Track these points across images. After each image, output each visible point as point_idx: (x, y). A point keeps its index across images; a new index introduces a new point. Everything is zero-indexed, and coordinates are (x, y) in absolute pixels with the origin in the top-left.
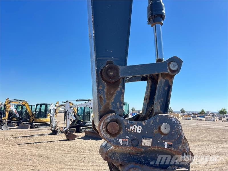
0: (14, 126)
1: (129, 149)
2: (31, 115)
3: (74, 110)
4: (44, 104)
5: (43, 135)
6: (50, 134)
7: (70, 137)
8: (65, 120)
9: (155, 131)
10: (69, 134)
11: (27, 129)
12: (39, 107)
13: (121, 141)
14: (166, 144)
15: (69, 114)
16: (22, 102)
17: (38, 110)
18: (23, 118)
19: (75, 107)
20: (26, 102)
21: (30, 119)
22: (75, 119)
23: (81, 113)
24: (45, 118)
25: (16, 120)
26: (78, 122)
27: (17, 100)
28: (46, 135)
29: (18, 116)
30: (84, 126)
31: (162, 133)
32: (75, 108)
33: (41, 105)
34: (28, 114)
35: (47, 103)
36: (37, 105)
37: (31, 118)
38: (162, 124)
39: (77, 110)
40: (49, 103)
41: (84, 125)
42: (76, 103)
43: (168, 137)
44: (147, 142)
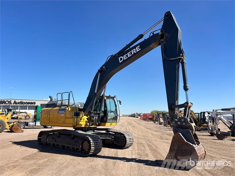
1: (175, 125)
2: (197, 121)
6: (210, 136)
14: (184, 124)
15: (216, 119)
20: (192, 111)
37: (198, 123)
40: (205, 111)
43: (184, 122)
44: (179, 123)
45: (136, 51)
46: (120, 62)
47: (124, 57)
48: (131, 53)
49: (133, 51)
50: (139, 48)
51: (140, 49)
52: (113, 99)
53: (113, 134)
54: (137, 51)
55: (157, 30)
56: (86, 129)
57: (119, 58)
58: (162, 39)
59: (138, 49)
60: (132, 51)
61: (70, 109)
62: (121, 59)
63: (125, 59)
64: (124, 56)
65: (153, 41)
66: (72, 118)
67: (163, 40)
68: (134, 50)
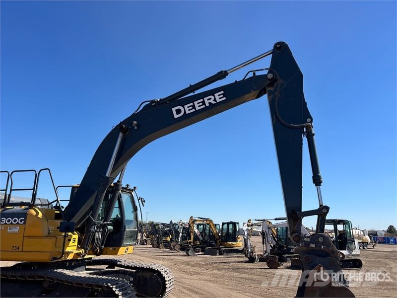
0: (199, 252)
1: (304, 248)
2: (217, 237)
3: (273, 231)
4: (231, 223)
5: (238, 262)
7: (273, 265)
8: (263, 244)
9: (316, 241)
10: (270, 261)
11: (216, 255)
12: (225, 226)
13: (300, 244)
14: (322, 247)
15: (268, 235)
16: (206, 221)
17: (225, 231)
18: (207, 241)
19: (275, 227)
20: (211, 221)
21: (216, 243)
22: (275, 243)
23: (283, 235)
24: (235, 242)
25: (199, 243)
26: (281, 247)
27: (201, 218)
28: (242, 262)
29: (201, 238)
30: (288, 254)
31: (320, 242)
32: (273, 229)
33: (228, 224)
34: (214, 236)
35: (235, 221)
36: (223, 224)
37: (218, 241)
38: (319, 237)
39: (277, 230)
40: (237, 222)
41: (288, 251)
42: (274, 222)
43: (323, 243)
44: (313, 246)
45: (215, 100)
46: (176, 116)
47: (187, 109)
48: (204, 103)
49: (208, 100)
50: (222, 96)
51: (225, 98)
52: (131, 193)
53: (133, 272)
54: (218, 100)
55: (262, 70)
56: (73, 264)
57: (174, 110)
58: (270, 87)
59: (219, 97)
60: (206, 99)
61: (40, 215)
62: (178, 111)
63: (188, 112)
64: (186, 107)
65: (255, 88)
66: (46, 236)
67: (272, 90)
68: (211, 99)
